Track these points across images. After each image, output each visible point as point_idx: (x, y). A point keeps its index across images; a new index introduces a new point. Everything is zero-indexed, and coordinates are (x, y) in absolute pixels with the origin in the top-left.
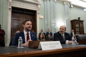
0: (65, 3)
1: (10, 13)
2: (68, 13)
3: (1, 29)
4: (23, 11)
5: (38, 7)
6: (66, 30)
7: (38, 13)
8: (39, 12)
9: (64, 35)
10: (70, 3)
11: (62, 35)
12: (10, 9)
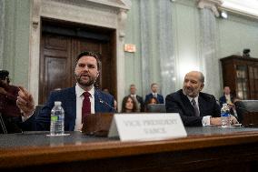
0: (201, 5)
3: (10, 84)
4: (76, 31)
5: (120, 20)
6: (202, 86)
7: (121, 37)
8: (122, 34)
9: (196, 99)
11: (191, 99)
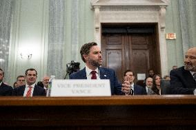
1: (98, 36)
4: (126, 29)
5: (160, 15)
7: (162, 28)
8: (163, 26)
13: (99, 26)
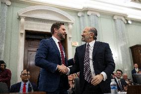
0: (115, 18)
1: (22, 40)
2: (123, 35)
7: (70, 38)
8: (71, 36)
10: (125, 16)
12: (22, 34)
13: (23, 32)
